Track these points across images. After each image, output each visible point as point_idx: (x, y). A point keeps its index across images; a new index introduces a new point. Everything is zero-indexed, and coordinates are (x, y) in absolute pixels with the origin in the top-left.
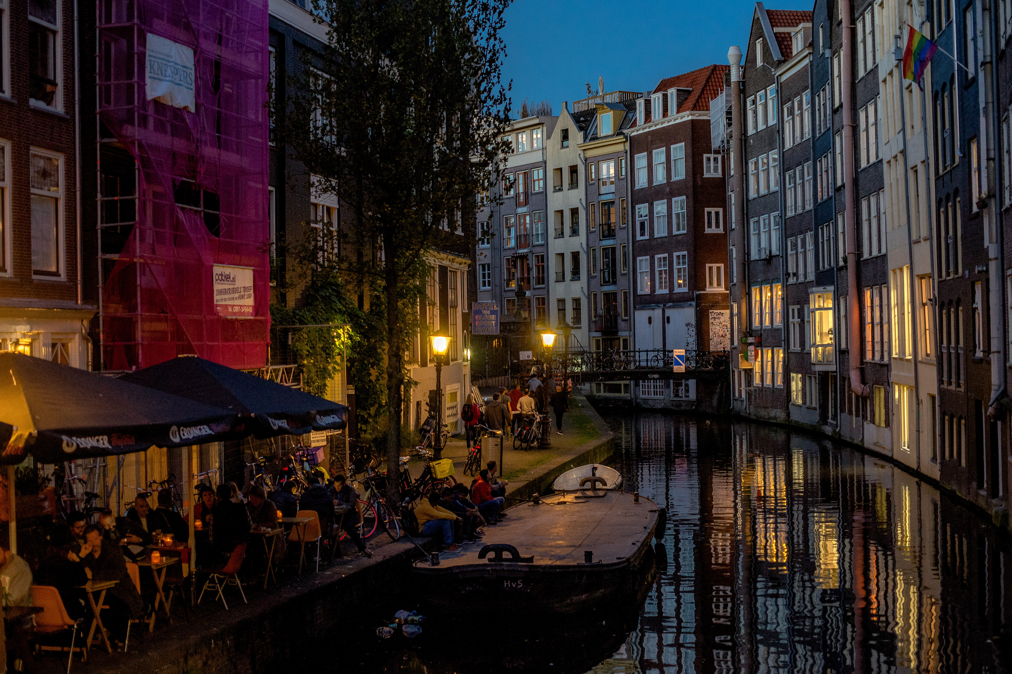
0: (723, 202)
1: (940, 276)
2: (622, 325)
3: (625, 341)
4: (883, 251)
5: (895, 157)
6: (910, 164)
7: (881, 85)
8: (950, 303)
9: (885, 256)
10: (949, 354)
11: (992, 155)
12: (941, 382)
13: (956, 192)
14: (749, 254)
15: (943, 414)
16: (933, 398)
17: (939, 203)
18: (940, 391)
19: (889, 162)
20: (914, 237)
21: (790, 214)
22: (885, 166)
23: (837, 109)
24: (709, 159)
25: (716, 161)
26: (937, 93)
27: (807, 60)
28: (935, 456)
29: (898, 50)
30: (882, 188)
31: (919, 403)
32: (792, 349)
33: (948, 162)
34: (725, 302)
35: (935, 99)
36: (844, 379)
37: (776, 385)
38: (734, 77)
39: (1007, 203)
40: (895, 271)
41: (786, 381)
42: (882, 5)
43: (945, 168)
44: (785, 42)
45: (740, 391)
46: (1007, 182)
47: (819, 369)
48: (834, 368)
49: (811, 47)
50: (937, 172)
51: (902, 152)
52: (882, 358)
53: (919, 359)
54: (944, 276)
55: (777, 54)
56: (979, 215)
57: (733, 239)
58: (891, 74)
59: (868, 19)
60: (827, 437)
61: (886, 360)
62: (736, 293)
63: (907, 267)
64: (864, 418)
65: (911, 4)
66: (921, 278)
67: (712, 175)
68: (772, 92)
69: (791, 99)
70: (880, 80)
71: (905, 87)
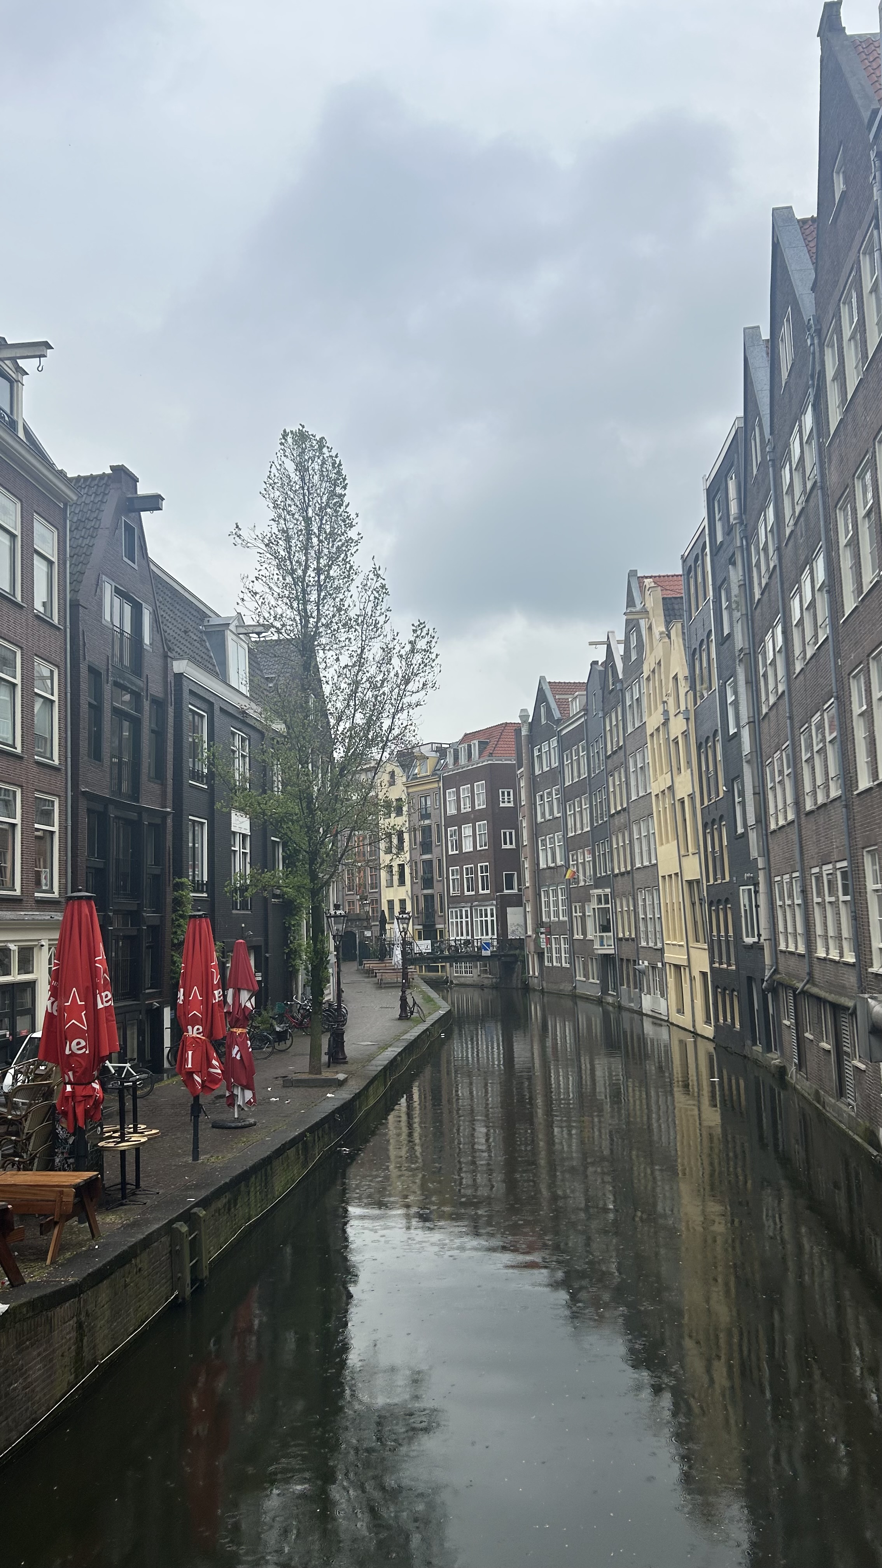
0: (515, 826)
1: (708, 880)
2: (437, 920)
3: (441, 932)
4: (654, 862)
5: (663, 792)
6: (678, 797)
7: (648, 738)
8: (719, 902)
9: (656, 865)
10: (719, 941)
11: (757, 791)
12: (712, 962)
13: (721, 818)
14: (538, 864)
15: (715, 987)
16: (704, 974)
17: (705, 826)
18: (712, 968)
19: (657, 795)
20: (682, 852)
21: (570, 835)
22: (654, 798)
23: (610, 756)
24: (503, 793)
25: (509, 794)
26: (701, 743)
27: (583, 720)
28: (708, 1021)
29: (666, 712)
30: (651, 814)
31: (692, 979)
32: (576, 937)
33: (713, 796)
34: (517, 901)
35: (699, 747)
36: (622, 960)
37: (564, 965)
38: (524, 732)
39: (773, 826)
40: (664, 877)
41: (572, 961)
42: (648, 679)
43: (710, 800)
44: (563, 706)
45: (533, 969)
46: (772, 811)
47: (600, 952)
48: (612, 952)
49: (586, 710)
50: (702, 803)
51: (669, 788)
52: (656, 944)
53: (690, 945)
54: (712, 882)
55: (557, 715)
56: (745, 835)
57: (525, 853)
58: (658, 730)
59: (636, 689)
60: (608, 1003)
61: (659, 945)
62: (529, 894)
63: (676, 874)
64: (641, 990)
65: (675, 678)
66: (690, 883)
67: (506, 805)
68: (554, 742)
69: (569, 748)
70: (649, 733)
71: (672, 738)
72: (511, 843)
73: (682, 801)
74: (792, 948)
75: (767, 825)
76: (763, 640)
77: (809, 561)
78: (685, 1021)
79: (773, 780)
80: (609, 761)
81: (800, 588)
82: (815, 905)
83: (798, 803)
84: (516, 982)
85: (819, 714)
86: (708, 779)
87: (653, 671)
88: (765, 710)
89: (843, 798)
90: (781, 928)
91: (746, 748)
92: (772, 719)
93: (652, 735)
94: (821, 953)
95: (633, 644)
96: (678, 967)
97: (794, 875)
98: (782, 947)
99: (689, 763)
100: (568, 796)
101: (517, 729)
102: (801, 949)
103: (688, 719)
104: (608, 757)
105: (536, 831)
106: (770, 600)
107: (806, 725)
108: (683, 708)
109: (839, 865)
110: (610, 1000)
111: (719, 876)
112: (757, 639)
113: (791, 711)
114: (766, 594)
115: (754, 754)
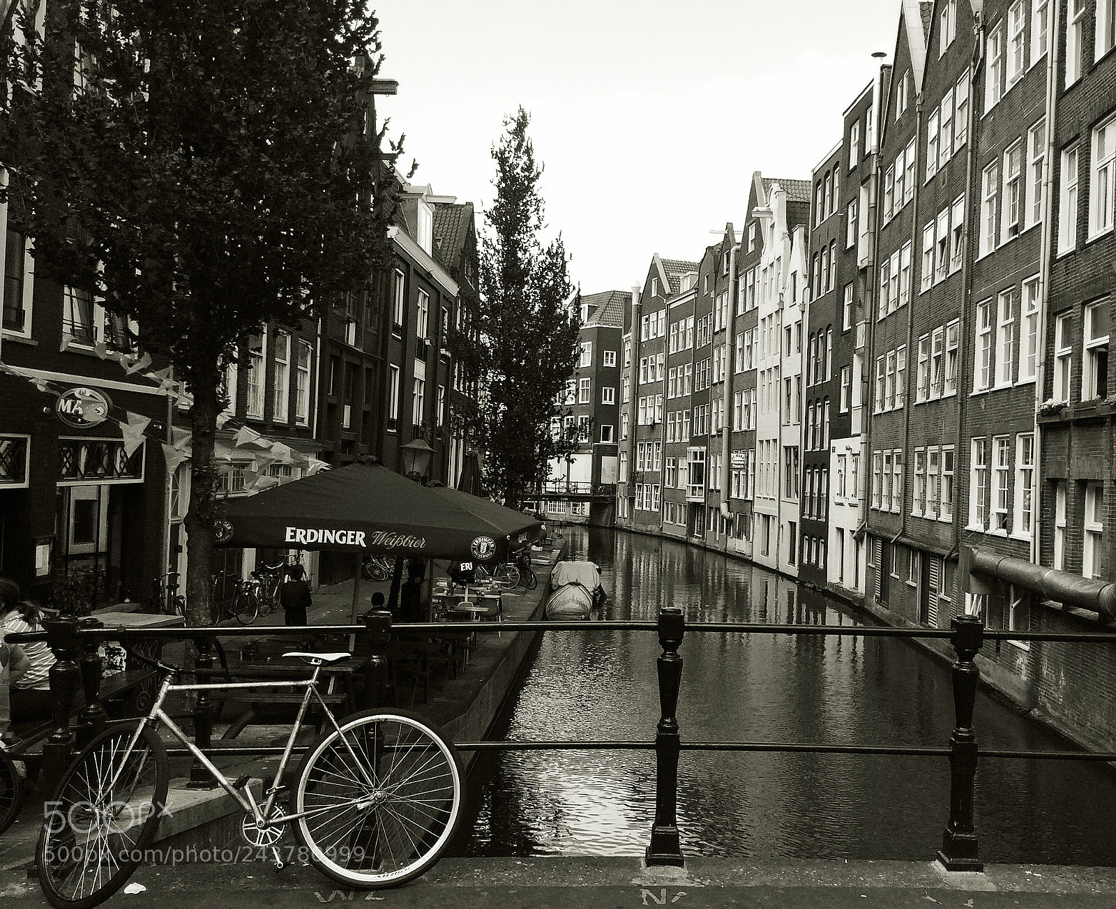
0: (617, 384)
1: (806, 448)
4: (752, 428)
5: (769, 370)
6: (785, 376)
7: (760, 322)
9: (755, 431)
11: (865, 380)
12: (802, 513)
13: (826, 398)
14: (637, 420)
15: (803, 535)
16: (793, 524)
17: (808, 403)
18: (801, 520)
19: (763, 372)
20: (783, 423)
21: (670, 397)
22: (759, 374)
23: (718, 332)
24: (607, 354)
25: (612, 356)
26: (813, 334)
27: (693, 297)
28: (792, 561)
29: (781, 302)
30: (754, 387)
31: (781, 527)
32: (666, 485)
33: (820, 378)
34: (613, 451)
35: (810, 337)
36: (711, 508)
37: (653, 509)
38: (635, 301)
39: (878, 410)
40: (761, 442)
41: (661, 507)
42: (765, 270)
43: (816, 382)
44: (674, 283)
45: (622, 510)
46: (878, 397)
47: (692, 500)
48: (703, 500)
49: (697, 289)
50: (808, 383)
51: (776, 367)
52: (746, 496)
53: (782, 499)
54: (810, 449)
55: (668, 290)
56: (848, 415)
57: (625, 410)
58: (770, 316)
59: (750, 277)
60: (693, 545)
61: (750, 498)
62: (624, 446)
63: (775, 441)
64: (728, 533)
65: (794, 274)
66: (786, 448)
67: (609, 365)
68: (662, 314)
69: (677, 321)
70: (760, 318)
71: (784, 326)
72: (610, 400)
73: (788, 381)
74: (885, 507)
75: (872, 409)
76: (888, 257)
77: (949, 204)
78: (770, 562)
79: (883, 371)
80: (716, 338)
81: (935, 224)
82: (915, 476)
83: (909, 395)
84: (604, 520)
85: (942, 327)
86: (816, 364)
87: (772, 265)
88: (882, 315)
89: (959, 397)
90: (875, 491)
91: (860, 342)
92: (889, 323)
93: (763, 320)
94: (916, 512)
95: (752, 236)
96: (766, 517)
97: (895, 451)
98: (875, 505)
99: (800, 349)
100: (671, 363)
101: (628, 298)
102: (896, 508)
103: (803, 312)
104: (716, 334)
105: (637, 392)
106: (900, 226)
107: (927, 335)
108: (799, 301)
109: (944, 447)
110: (695, 541)
111: (818, 444)
112: (882, 255)
113: (912, 322)
114: (898, 220)
115: (867, 350)
